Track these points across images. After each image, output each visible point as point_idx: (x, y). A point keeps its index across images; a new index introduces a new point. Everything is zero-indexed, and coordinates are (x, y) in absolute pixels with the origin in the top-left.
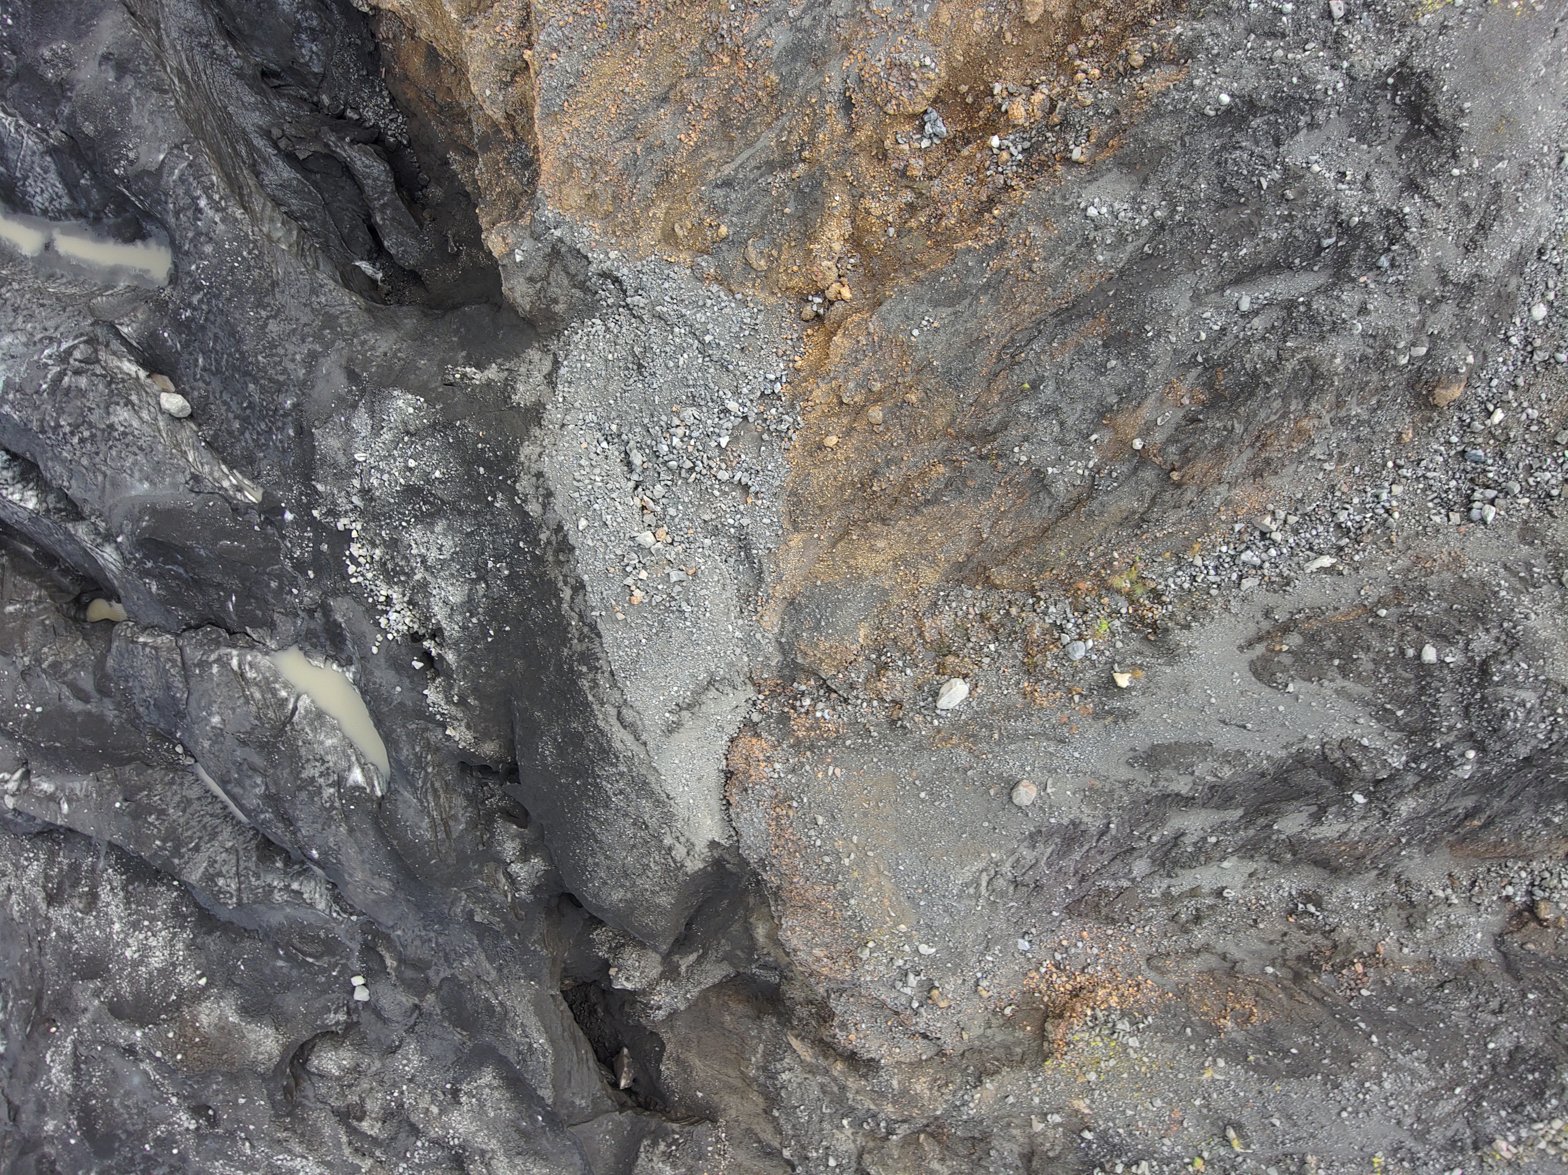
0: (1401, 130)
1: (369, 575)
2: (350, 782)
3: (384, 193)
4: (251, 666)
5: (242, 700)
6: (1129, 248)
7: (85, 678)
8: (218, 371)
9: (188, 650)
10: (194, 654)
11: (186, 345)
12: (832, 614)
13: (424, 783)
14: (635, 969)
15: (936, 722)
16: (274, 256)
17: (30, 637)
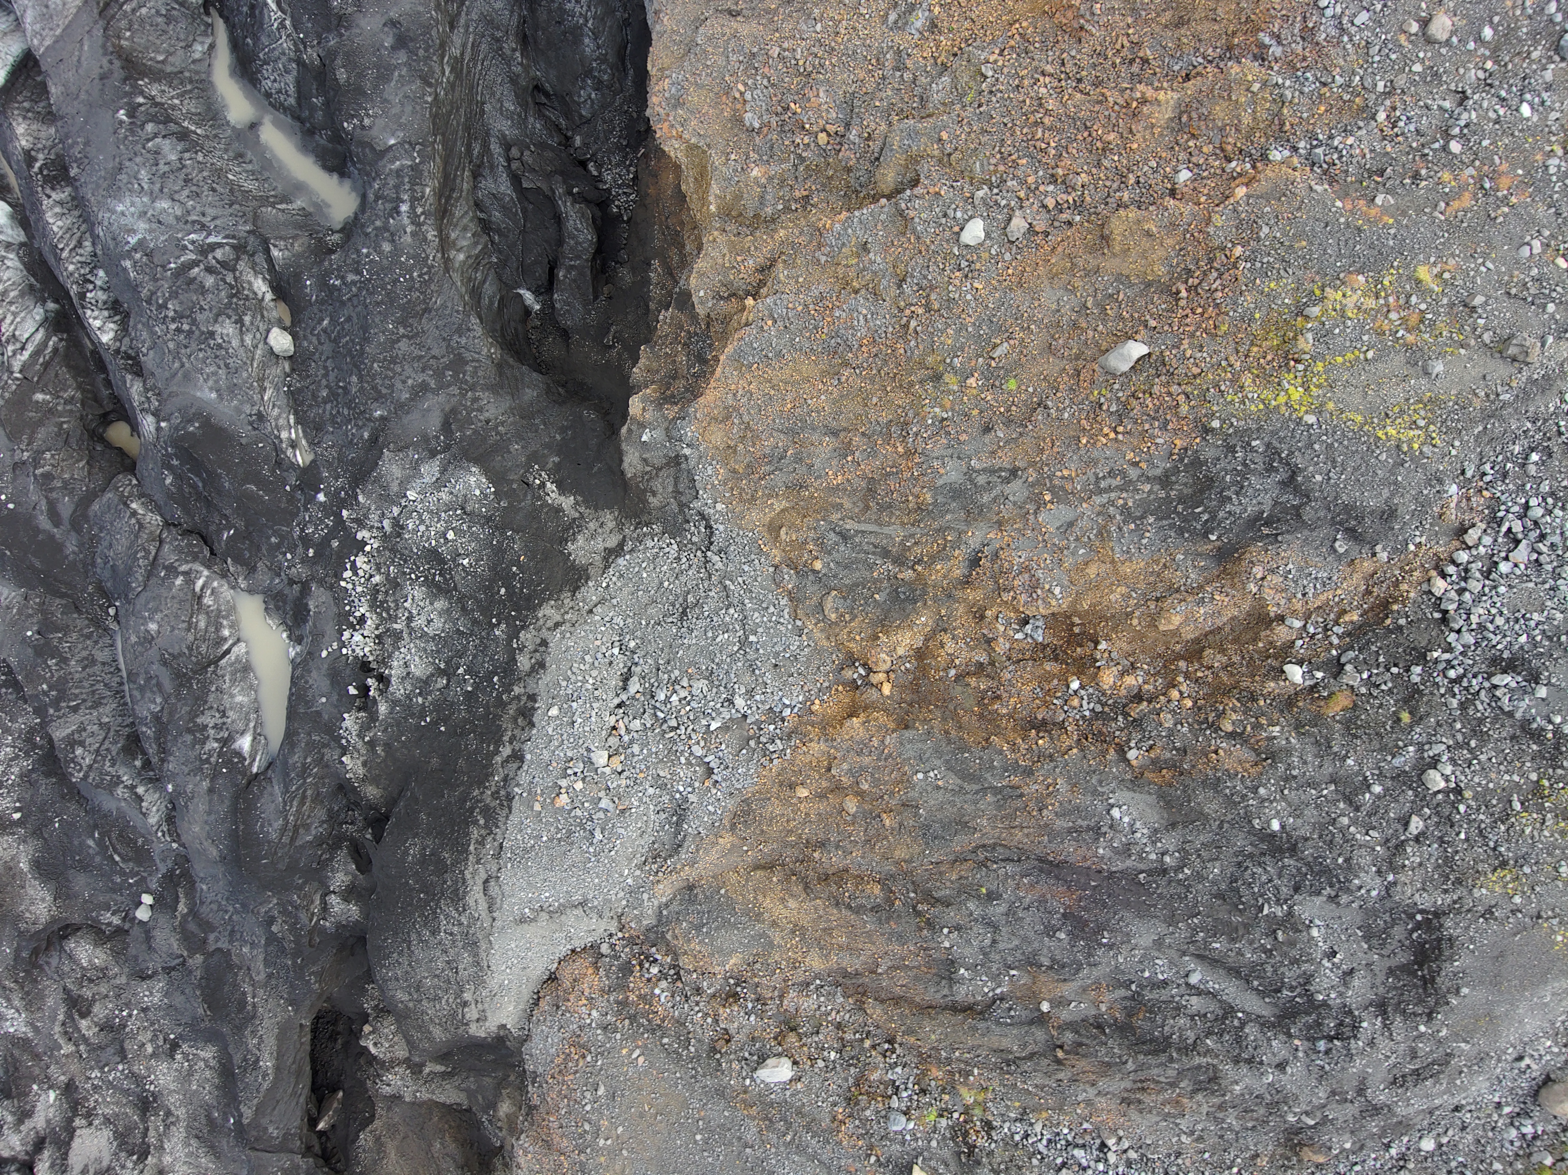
0: (1403, 958)
1: (359, 589)
2: (236, 746)
3: (578, 257)
4: (212, 593)
5: (185, 625)
6: (1129, 863)
7: (66, 506)
8: (336, 341)
9: (166, 548)
10: (169, 555)
11: (321, 302)
12: (717, 929)
13: (298, 789)
14: (387, 1039)
15: (748, 1082)
16: (441, 286)
17: (42, 434)
